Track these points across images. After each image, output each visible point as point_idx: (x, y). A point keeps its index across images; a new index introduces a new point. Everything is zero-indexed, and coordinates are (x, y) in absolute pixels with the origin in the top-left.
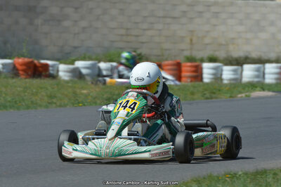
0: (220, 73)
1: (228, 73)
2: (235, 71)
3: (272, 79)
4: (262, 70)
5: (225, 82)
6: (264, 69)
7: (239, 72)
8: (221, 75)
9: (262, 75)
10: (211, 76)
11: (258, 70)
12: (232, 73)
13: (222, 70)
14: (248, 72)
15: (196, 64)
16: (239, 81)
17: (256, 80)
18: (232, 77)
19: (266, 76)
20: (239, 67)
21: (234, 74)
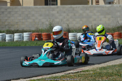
6: (23, 35)
7: (13, 37)
8: (5, 38)
10: (1, 39)
12: (9, 37)
13: (5, 36)
14: (16, 36)
18: (9, 39)
19: (24, 38)
20: (13, 35)
21: (10, 38)
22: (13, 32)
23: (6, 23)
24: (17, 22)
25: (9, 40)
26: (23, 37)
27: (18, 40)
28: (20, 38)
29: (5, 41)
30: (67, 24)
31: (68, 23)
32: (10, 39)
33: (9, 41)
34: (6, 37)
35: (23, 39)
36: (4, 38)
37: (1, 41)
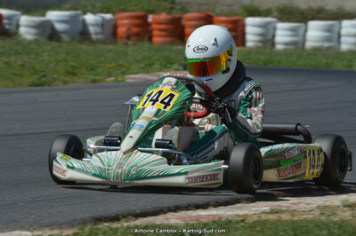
0: (271, 33)
1: (283, 33)
2: (293, 30)
3: (351, 44)
4: (337, 29)
5: (279, 47)
6: (340, 28)
7: (301, 32)
8: (274, 36)
9: (336, 37)
10: (258, 38)
11: (329, 30)
12: (288, 33)
13: (275, 29)
14: (315, 32)
15: (236, 18)
16: (300, 46)
17: (326, 45)
18: (288, 39)
19: (343, 39)
20: (302, 25)
21: (291, 36)
22: (304, 17)
25: (286, 44)
26: (339, 36)
28: (328, 39)
29: (273, 44)
32: (293, 39)
33: (289, 47)
34: (279, 33)
35: (339, 43)
36: (270, 37)
37: (260, 45)
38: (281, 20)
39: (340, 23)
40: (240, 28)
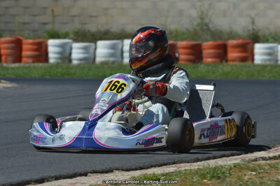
23: (74, 11)
24: (106, 9)
25: (80, 60)
26: (122, 52)
27: (107, 59)
28: (112, 55)
29: (70, 61)
30: (251, 17)
31: (253, 15)
32: (86, 55)
33: (82, 62)
34: (74, 51)
35: (122, 58)
36: (67, 55)
37: (60, 61)
38: (76, 40)
39: (123, 42)
40: (44, 49)
